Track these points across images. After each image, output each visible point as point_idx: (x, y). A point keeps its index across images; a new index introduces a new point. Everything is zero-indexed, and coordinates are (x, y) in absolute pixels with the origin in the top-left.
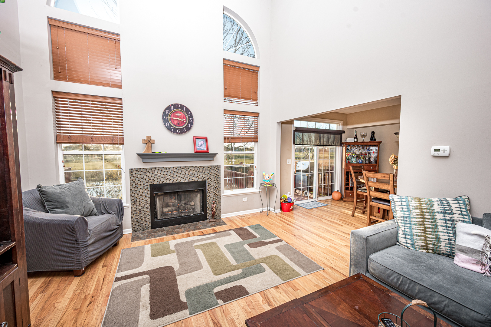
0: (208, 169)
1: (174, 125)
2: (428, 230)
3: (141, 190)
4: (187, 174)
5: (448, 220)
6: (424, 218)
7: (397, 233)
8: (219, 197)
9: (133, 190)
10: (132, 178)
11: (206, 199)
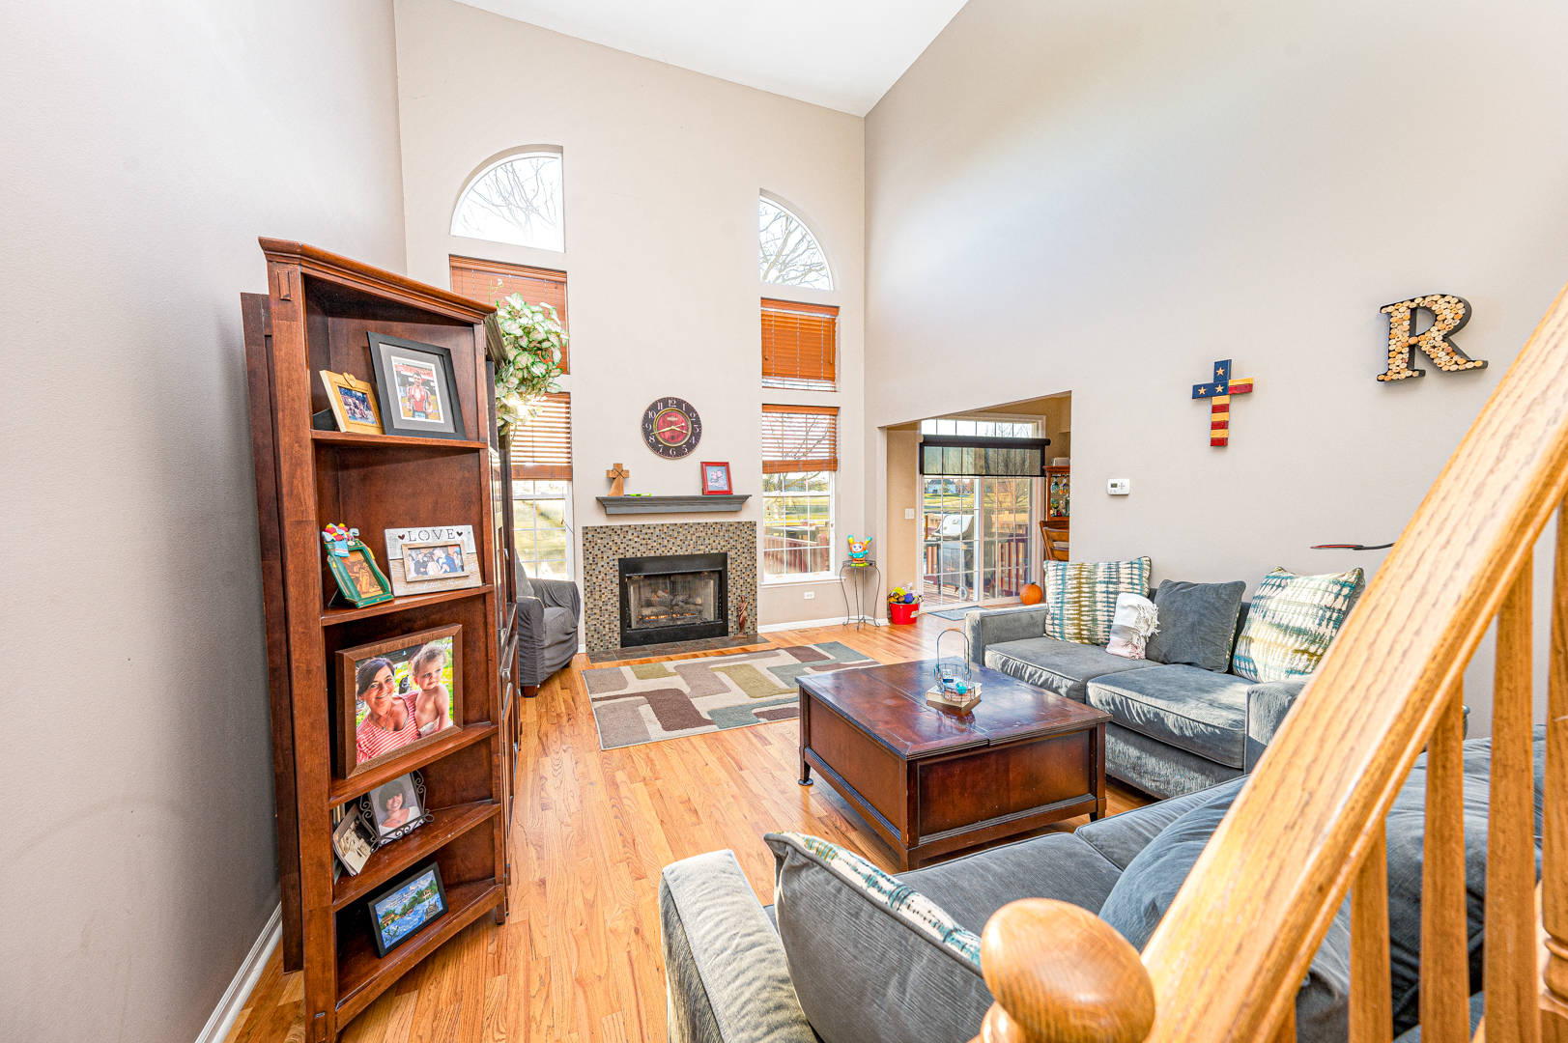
0: (731, 528)
1: (664, 439)
2: (1083, 609)
3: (602, 569)
4: (689, 538)
5: (1112, 593)
6: (1080, 592)
7: (1045, 619)
8: (753, 588)
9: (588, 567)
10: (587, 544)
11: (727, 592)
